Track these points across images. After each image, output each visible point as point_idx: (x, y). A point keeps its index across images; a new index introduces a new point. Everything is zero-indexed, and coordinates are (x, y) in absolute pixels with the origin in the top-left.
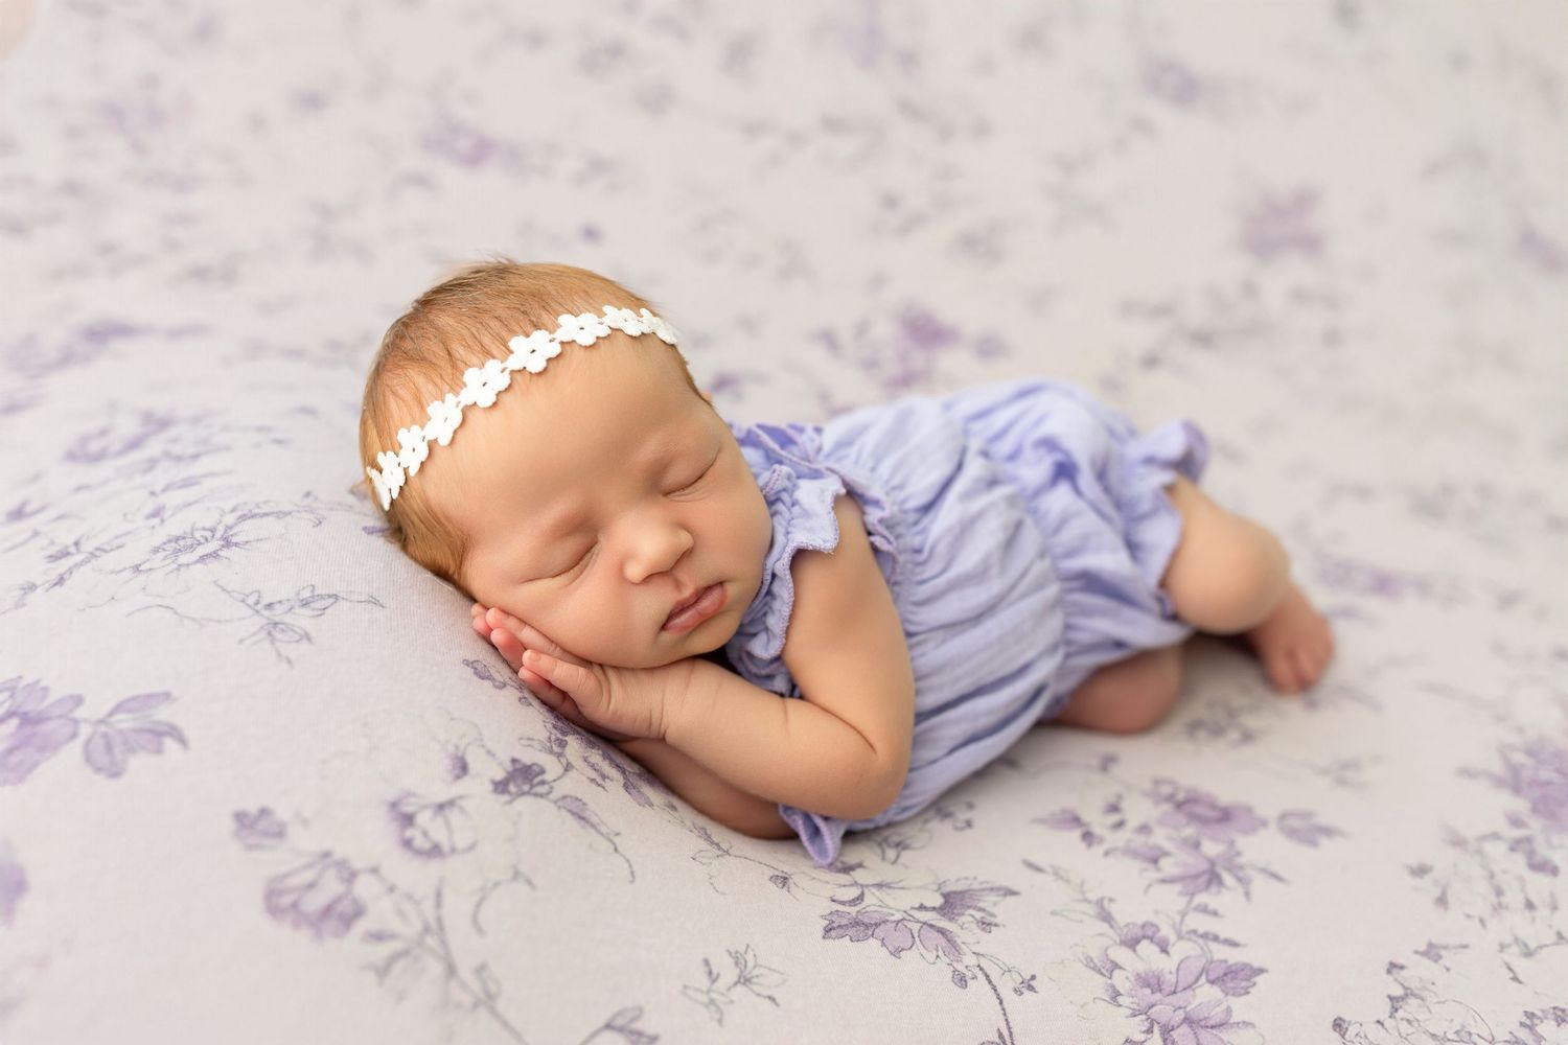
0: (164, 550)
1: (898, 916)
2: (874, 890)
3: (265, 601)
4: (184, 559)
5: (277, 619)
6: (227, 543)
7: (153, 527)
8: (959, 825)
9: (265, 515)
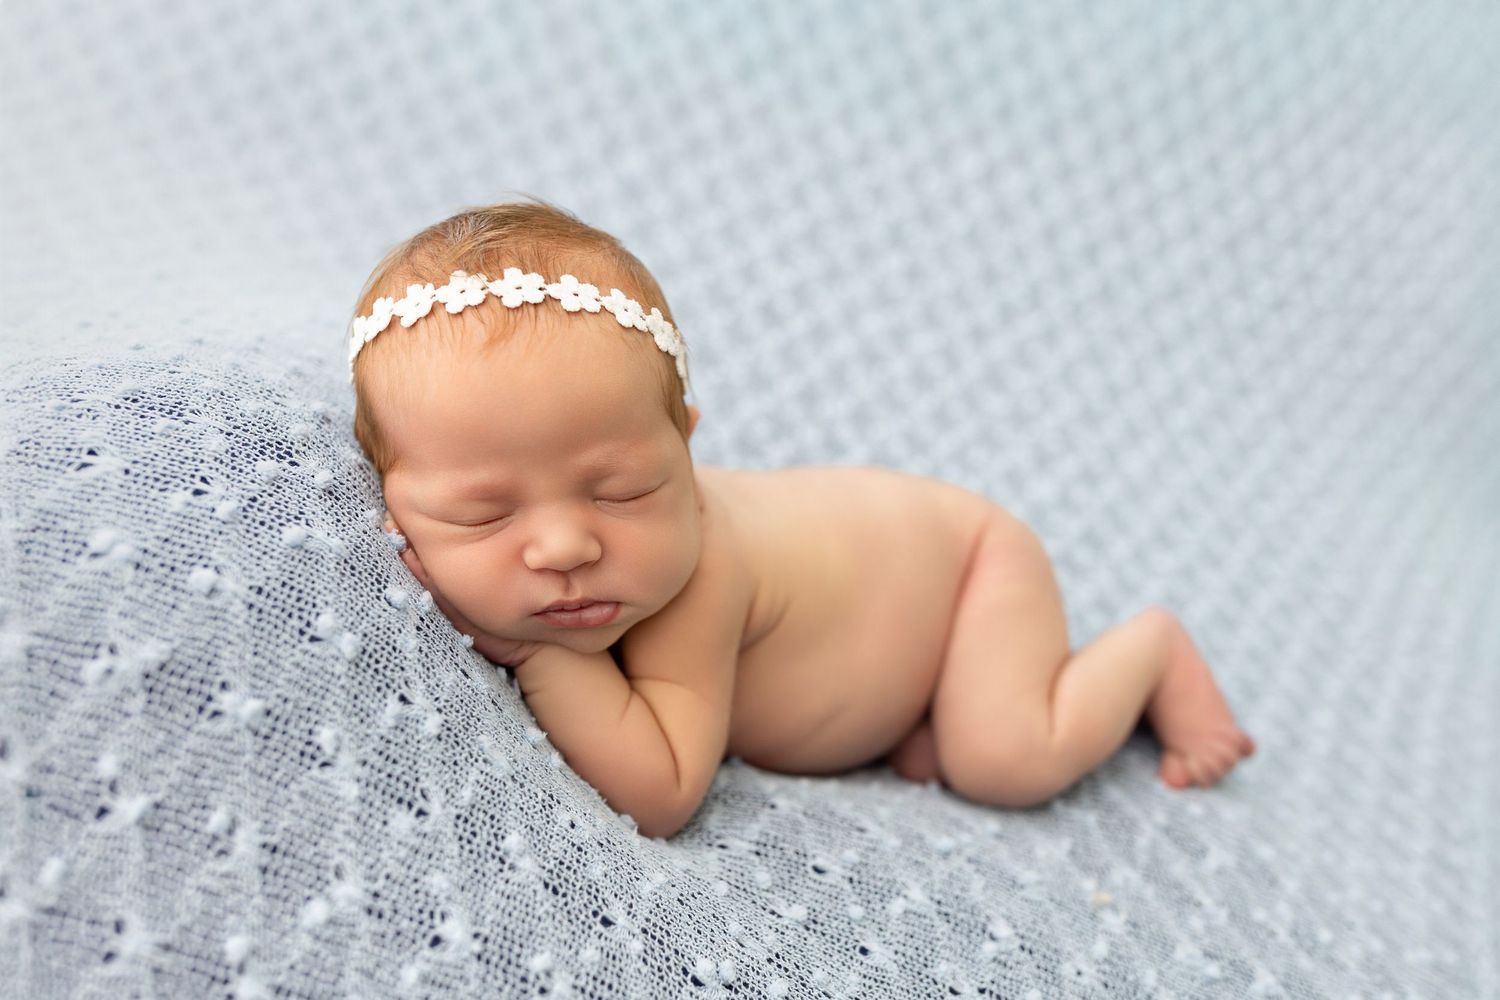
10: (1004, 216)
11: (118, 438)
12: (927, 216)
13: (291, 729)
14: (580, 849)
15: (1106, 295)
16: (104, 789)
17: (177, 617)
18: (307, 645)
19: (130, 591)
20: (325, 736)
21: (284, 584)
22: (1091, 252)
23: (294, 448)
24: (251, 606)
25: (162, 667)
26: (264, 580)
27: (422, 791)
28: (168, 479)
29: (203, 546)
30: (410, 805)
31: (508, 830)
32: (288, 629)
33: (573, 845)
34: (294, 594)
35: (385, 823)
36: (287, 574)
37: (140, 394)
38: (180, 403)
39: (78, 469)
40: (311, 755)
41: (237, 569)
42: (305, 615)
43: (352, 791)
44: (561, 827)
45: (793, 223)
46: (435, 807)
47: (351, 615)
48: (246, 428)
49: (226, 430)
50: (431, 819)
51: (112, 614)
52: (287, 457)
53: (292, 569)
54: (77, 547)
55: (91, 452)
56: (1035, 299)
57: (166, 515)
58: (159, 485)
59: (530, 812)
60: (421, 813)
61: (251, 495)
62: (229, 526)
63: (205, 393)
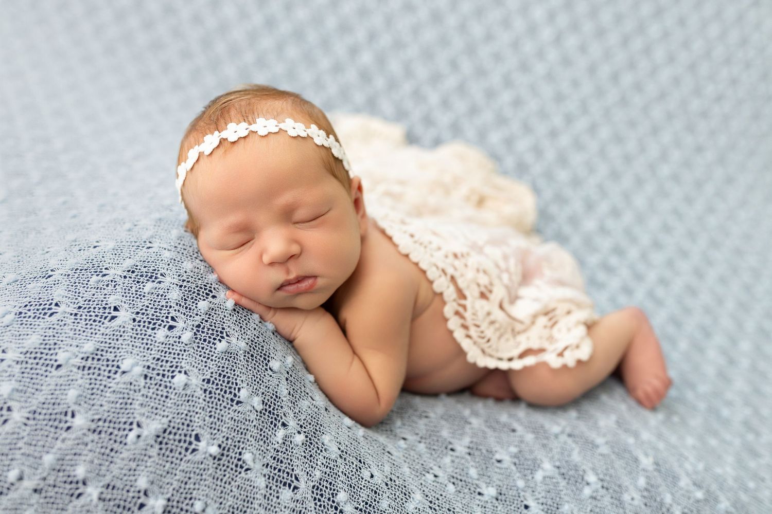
10: (567, 62)
11: (128, 298)
12: (524, 67)
13: (231, 454)
14: (376, 492)
15: (624, 102)
16: (142, 494)
17: (169, 403)
18: (235, 407)
19: (144, 391)
20: (247, 457)
21: (220, 375)
22: (615, 77)
23: (213, 286)
24: (205, 391)
25: (165, 431)
26: (210, 375)
27: (295, 475)
28: (155, 321)
29: (177, 360)
30: (290, 486)
31: (339, 490)
32: (225, 400)
33: (372, 490)
34: (226, 379)
35: (278, 497)
36: (221, 368)
37: (135, 267)
38: (155, 270)
39: (110, 321)
40: (241, 466)
41: (196, 371)
42: (232, 390)
43: (261, 482)
44: (366, 481)
45: (451, 82)
46: (302, 485)
47: (255, 385)
48: (188, 280)
49: (179, 284)
50: (301, 491)
51: (136, 405)
52: (210, 293)
53: (223, 365)
54: (114, 369)
55: (116, 309)
56: (584, 108)
57: (157, 344)
58: (151, 326)
59: (350, 476)
60: (296, 488)
61: (197, 323)
62: (188, 346)
63: (166, 261)
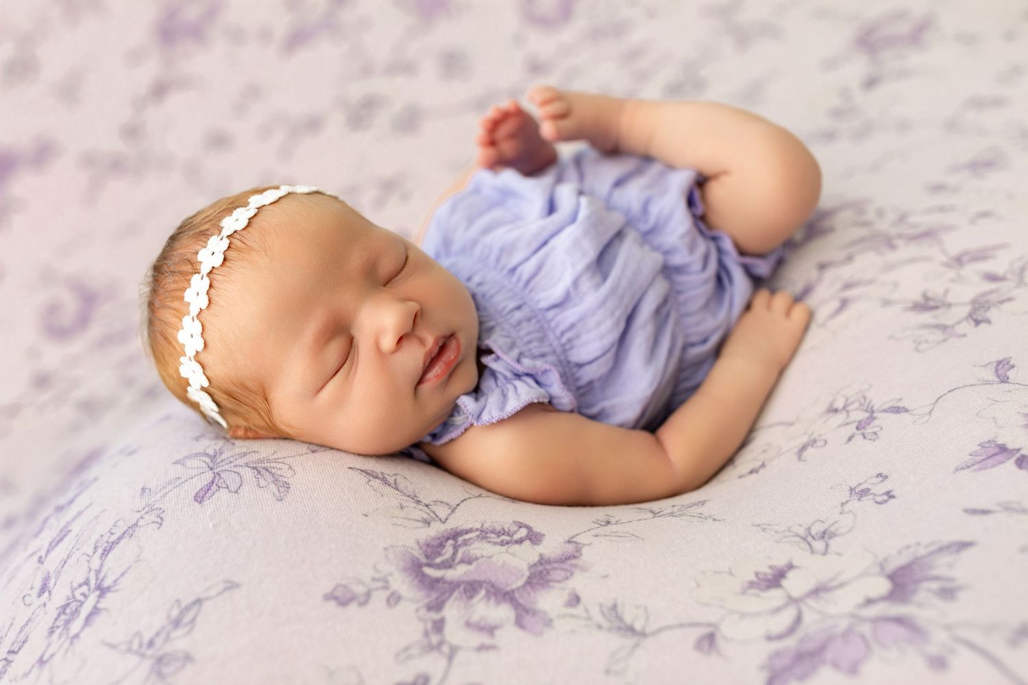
0: (58, 627)
1: (843, 624)
2: (810, 602)
3: (146, 639)
4: (75, 627)
5: (160, 653)
6: (102, 591)
7: (45, 605)
8: (879, 499)
9: (120, 539)
